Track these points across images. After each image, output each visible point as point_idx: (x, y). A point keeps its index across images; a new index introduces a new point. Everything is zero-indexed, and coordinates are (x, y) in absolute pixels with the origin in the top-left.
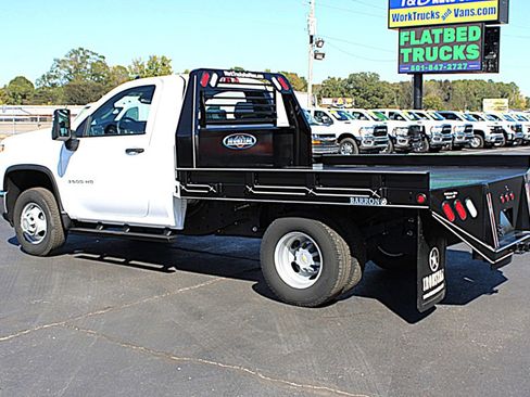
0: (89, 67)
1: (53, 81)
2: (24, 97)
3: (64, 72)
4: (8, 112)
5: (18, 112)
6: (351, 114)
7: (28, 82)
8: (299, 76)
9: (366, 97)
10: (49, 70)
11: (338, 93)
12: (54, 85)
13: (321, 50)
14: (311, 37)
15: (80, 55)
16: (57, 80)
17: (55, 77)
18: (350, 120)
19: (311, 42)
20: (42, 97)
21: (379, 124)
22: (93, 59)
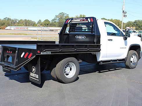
0: (64, 17)
1: (55, 21)
2: (48, 25)
3: (58, 19)
4: (44, 28)
5: (46, 28)
6: (132, 31)
7: (49, 21)
8: (120, 21)
9: (139, 27)
10: (54, 18)
11: (131, 25)
12: (55, 22)
13: (126, 15)
14: (123, 11)
15: (62, 14)
16: (56, 21)
17: (55, 20)
18: (132, 33)
19: (123, 12)
20: (52, 25)
21: (139, 34)
22: (65, 15)
